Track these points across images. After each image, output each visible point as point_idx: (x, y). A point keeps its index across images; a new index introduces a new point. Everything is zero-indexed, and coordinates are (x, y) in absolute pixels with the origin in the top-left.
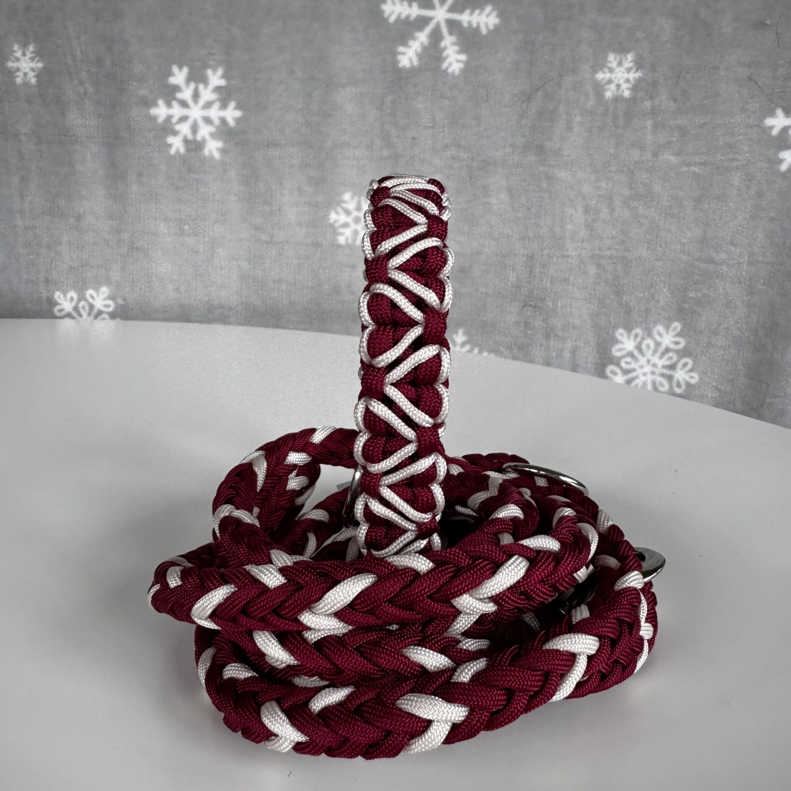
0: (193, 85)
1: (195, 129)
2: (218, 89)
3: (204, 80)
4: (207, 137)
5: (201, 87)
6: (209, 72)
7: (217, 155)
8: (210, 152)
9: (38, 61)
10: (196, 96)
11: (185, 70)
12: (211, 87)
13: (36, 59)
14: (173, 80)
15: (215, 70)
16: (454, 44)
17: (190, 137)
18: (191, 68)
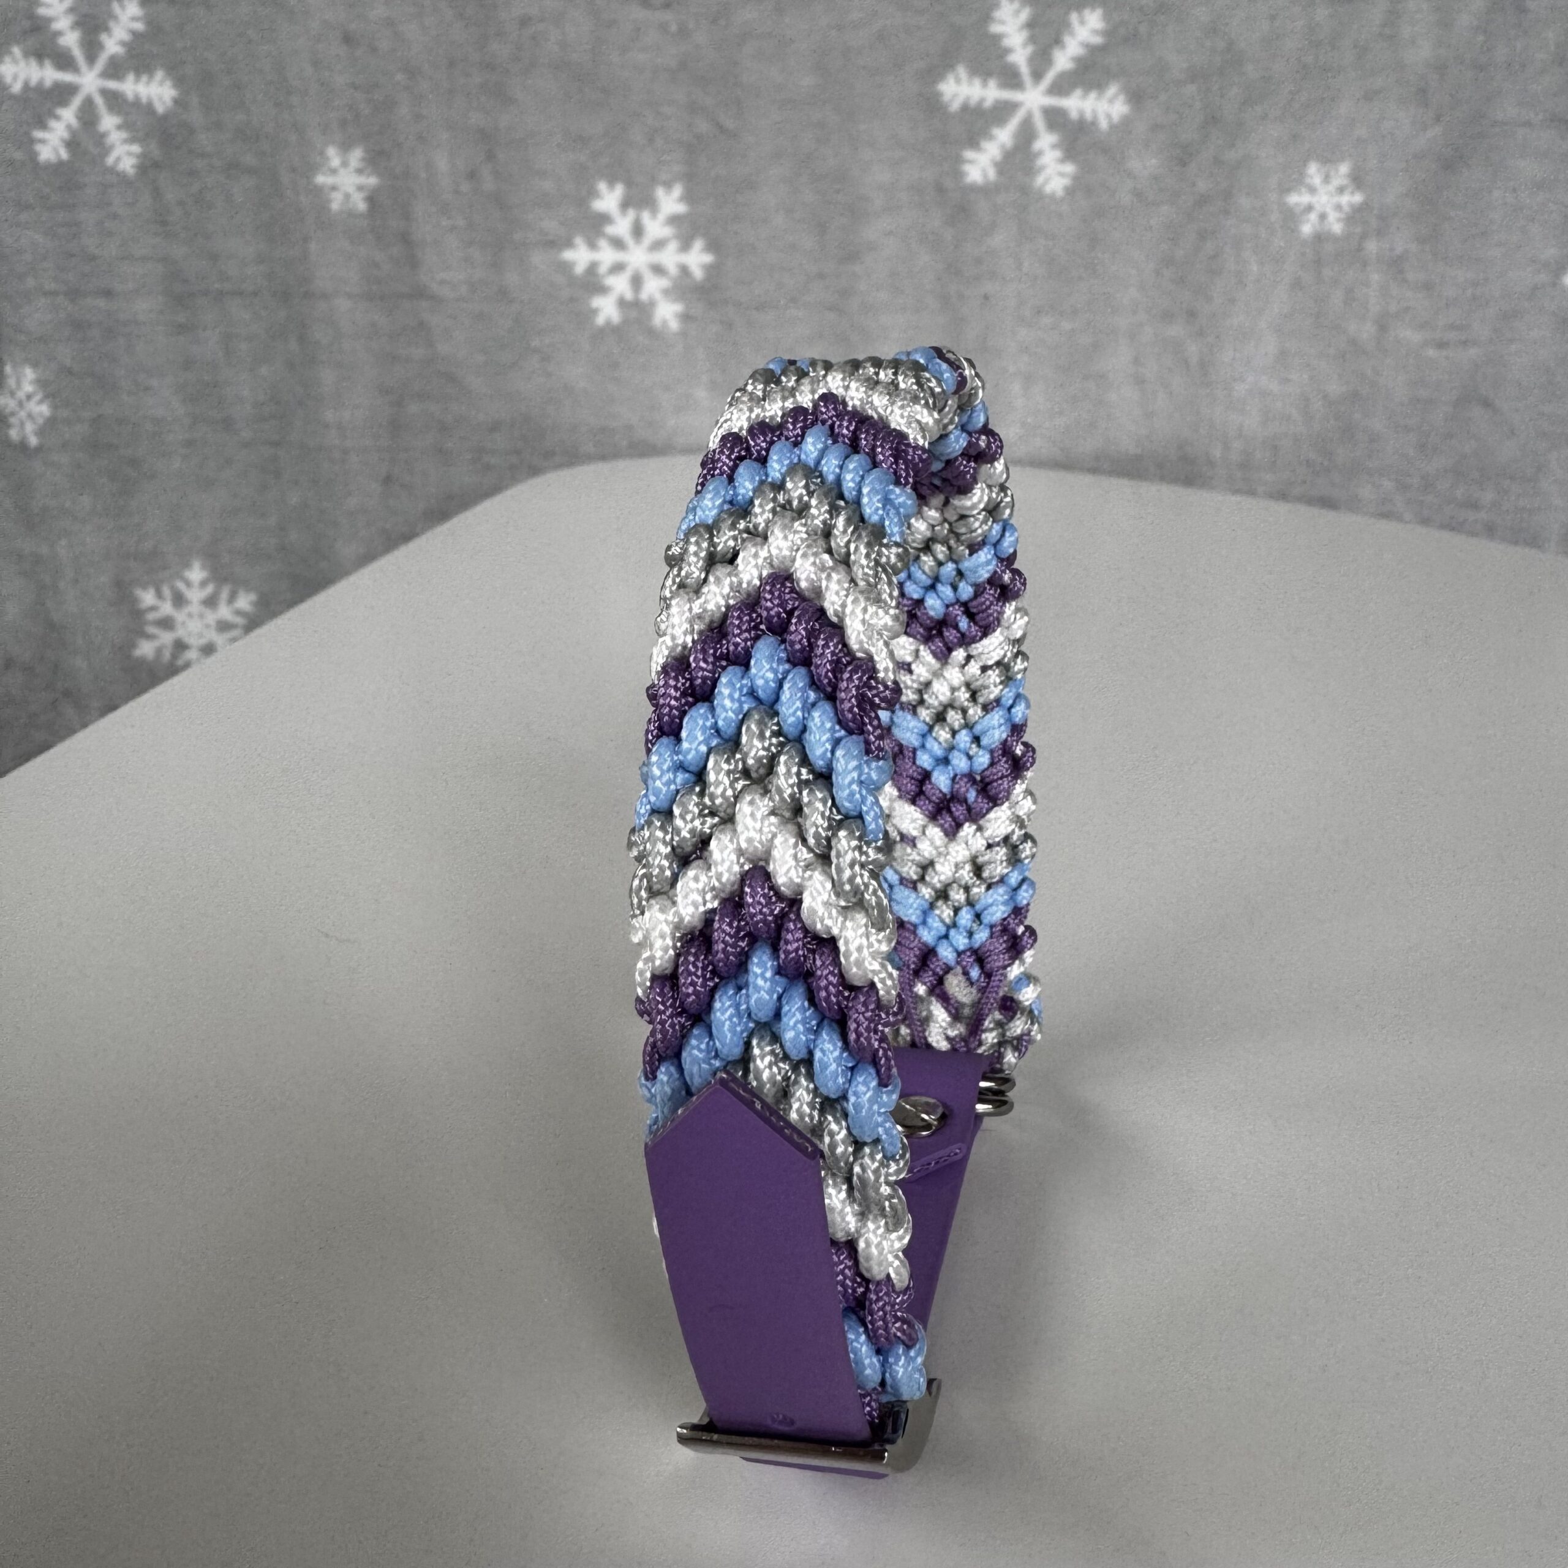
6: (660, 192)
12: (661, 217)
16: (1054, 147)
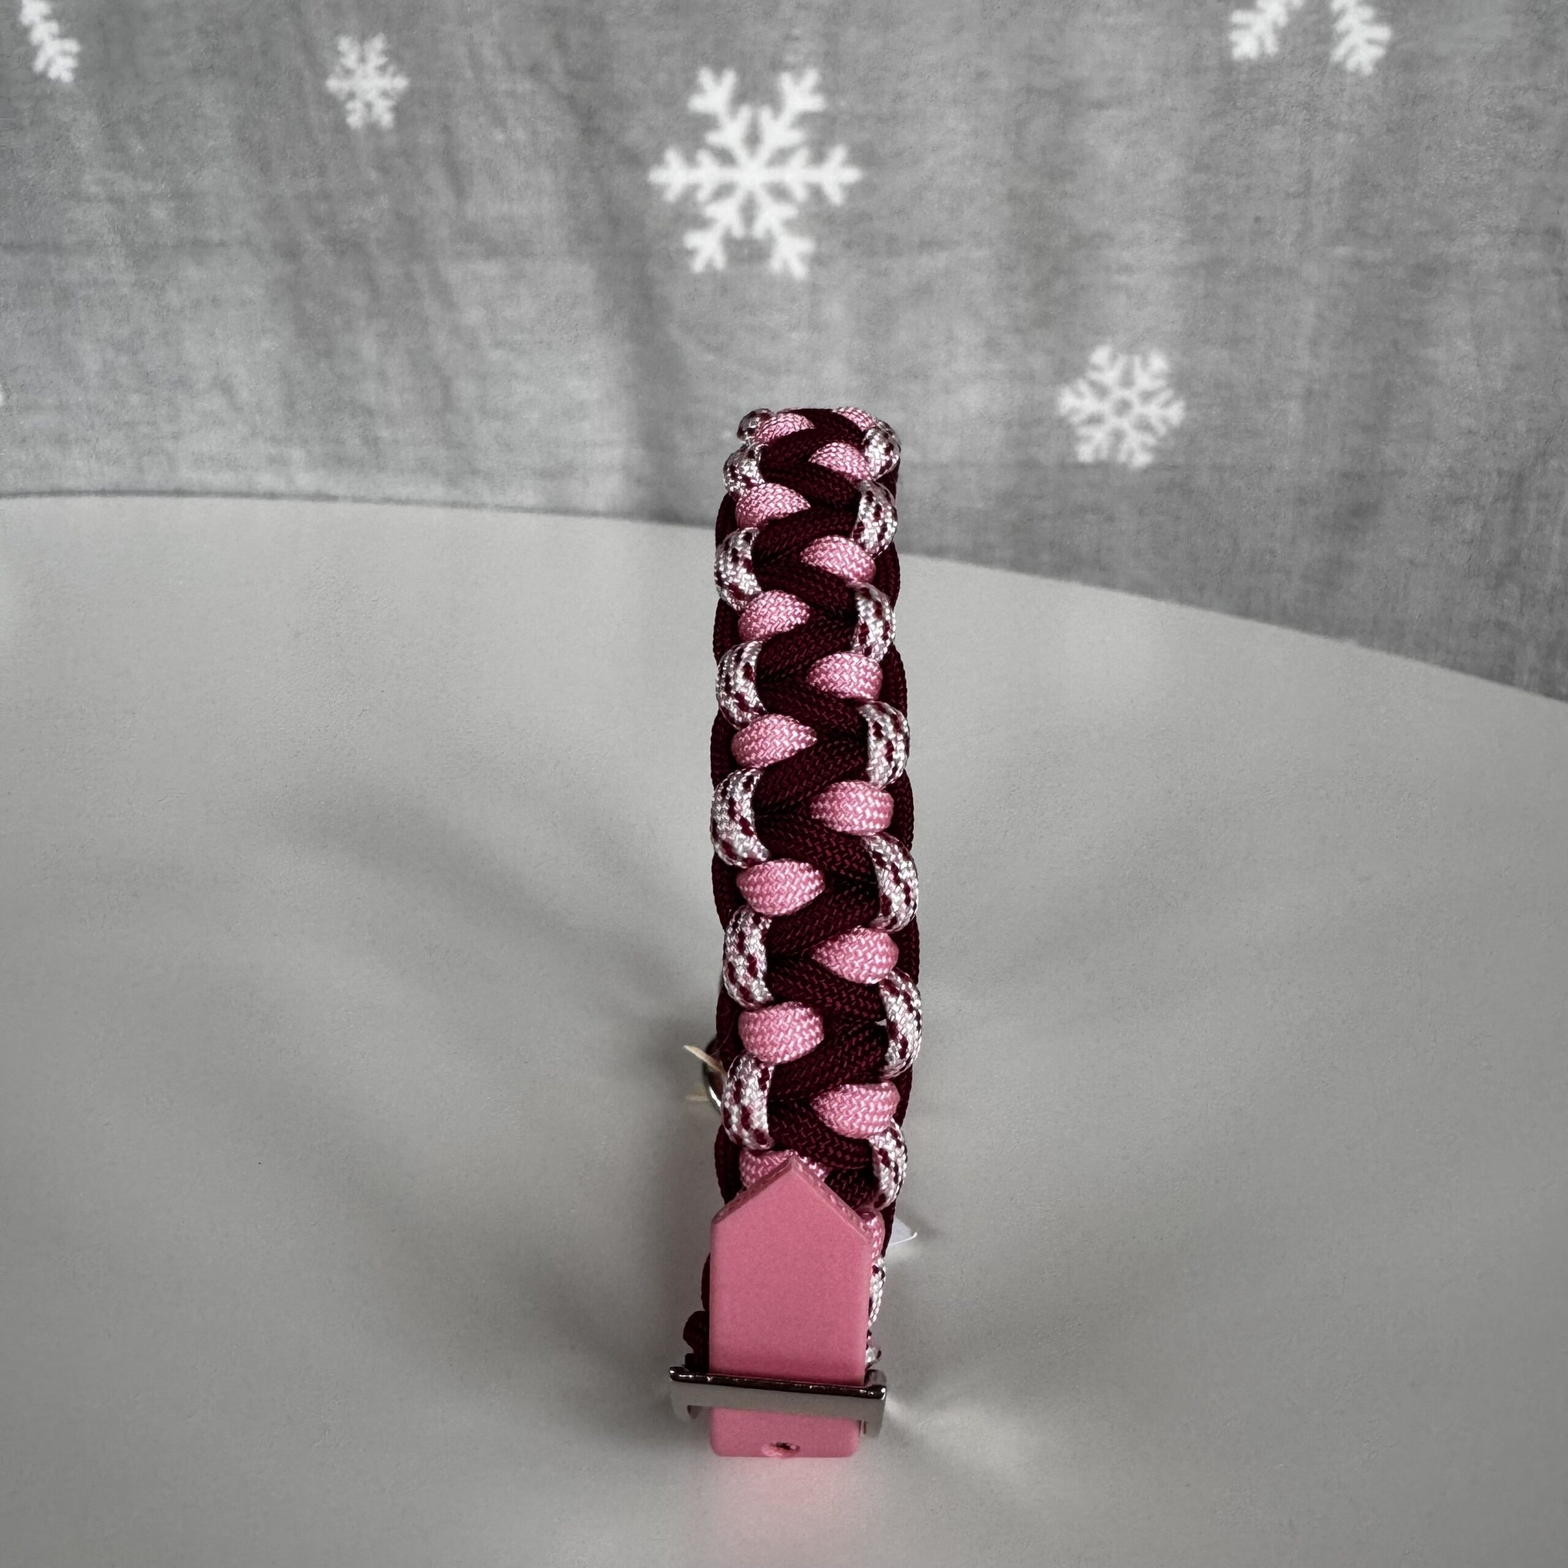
0: (745, 113)
1: (749, 211)
2: (804, 119)
3: (775, 102)
4: (777, 229)
5: (765, 115)
6: (785, 81)
7: (799, 271)
8: (785, 263)
9: (394, 75)
10: (753, 139)
11: (730, 78)
12: (788, 115)
13: (391, 69)
14: (699, 104)
15: (798, 75)
17: (738, 230)
18: (742, 73)
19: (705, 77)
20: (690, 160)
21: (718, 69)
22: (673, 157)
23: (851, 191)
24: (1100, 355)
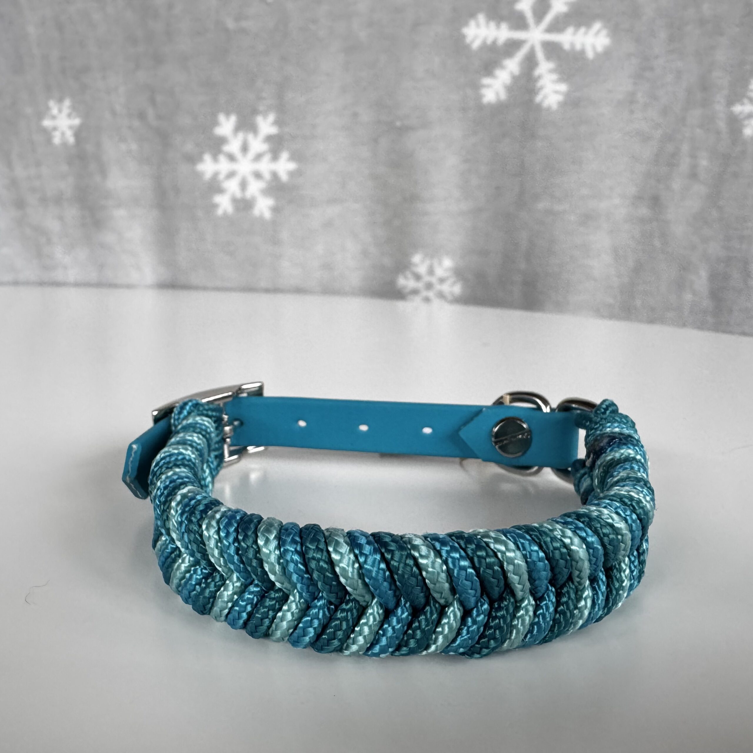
0: (241, 136)
1: (243, 185)
2: (269, 139)
3: (255, 130)
4: (257, 194)
5: (250, 137)
7: (268, 215)
8: (260, 211)
9: (75, 118)
10: (245, 148)
11: (233, 119)
13: (73, 115)
14: (219, 131)
15: (265, 116)
17: (238, 194)
18: (239, 116)
19: (222, 118)
20: (215, 158)
21: (228, 114)
22: (207, 157)
23: (292, 174)
24: (417, 258)
